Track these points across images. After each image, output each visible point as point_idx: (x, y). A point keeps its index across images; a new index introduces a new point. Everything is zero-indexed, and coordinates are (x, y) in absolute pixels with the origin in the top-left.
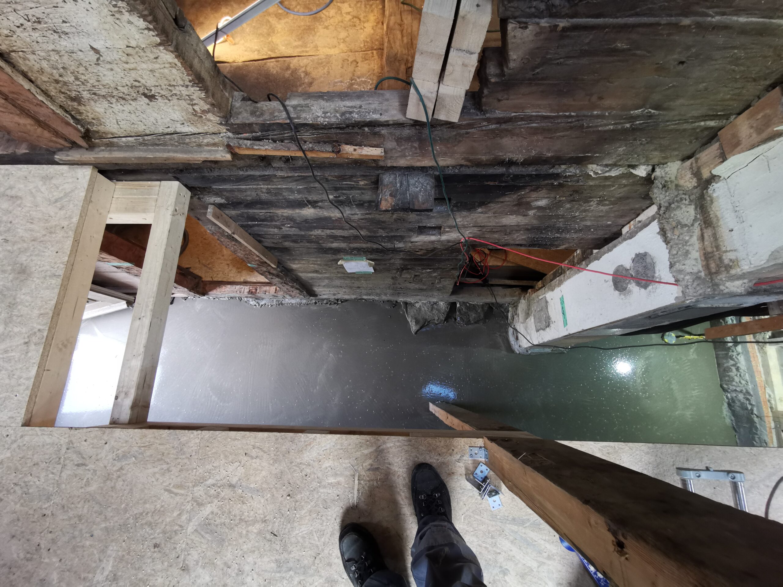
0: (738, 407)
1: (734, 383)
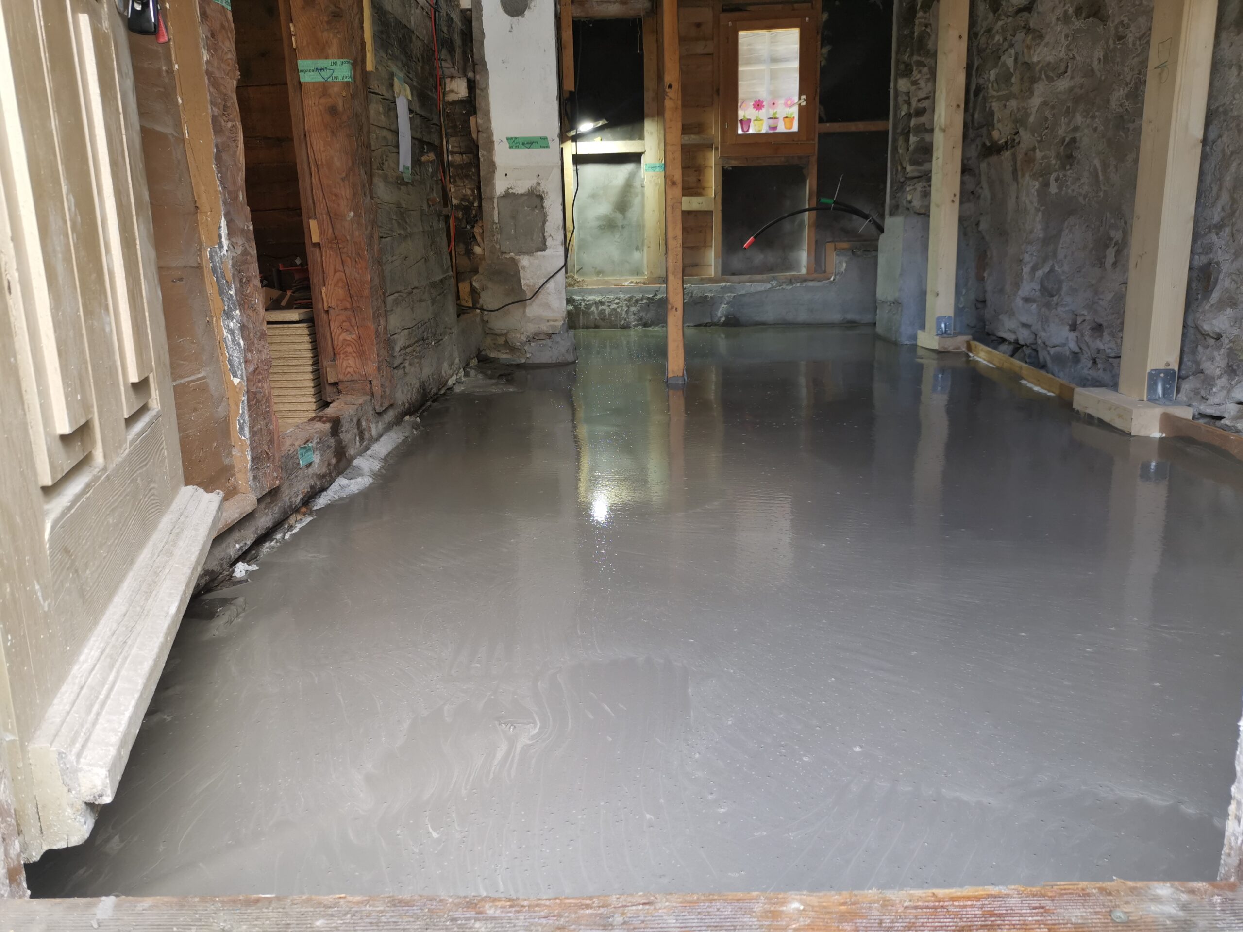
0: (646, 315)
1: (619, 310)
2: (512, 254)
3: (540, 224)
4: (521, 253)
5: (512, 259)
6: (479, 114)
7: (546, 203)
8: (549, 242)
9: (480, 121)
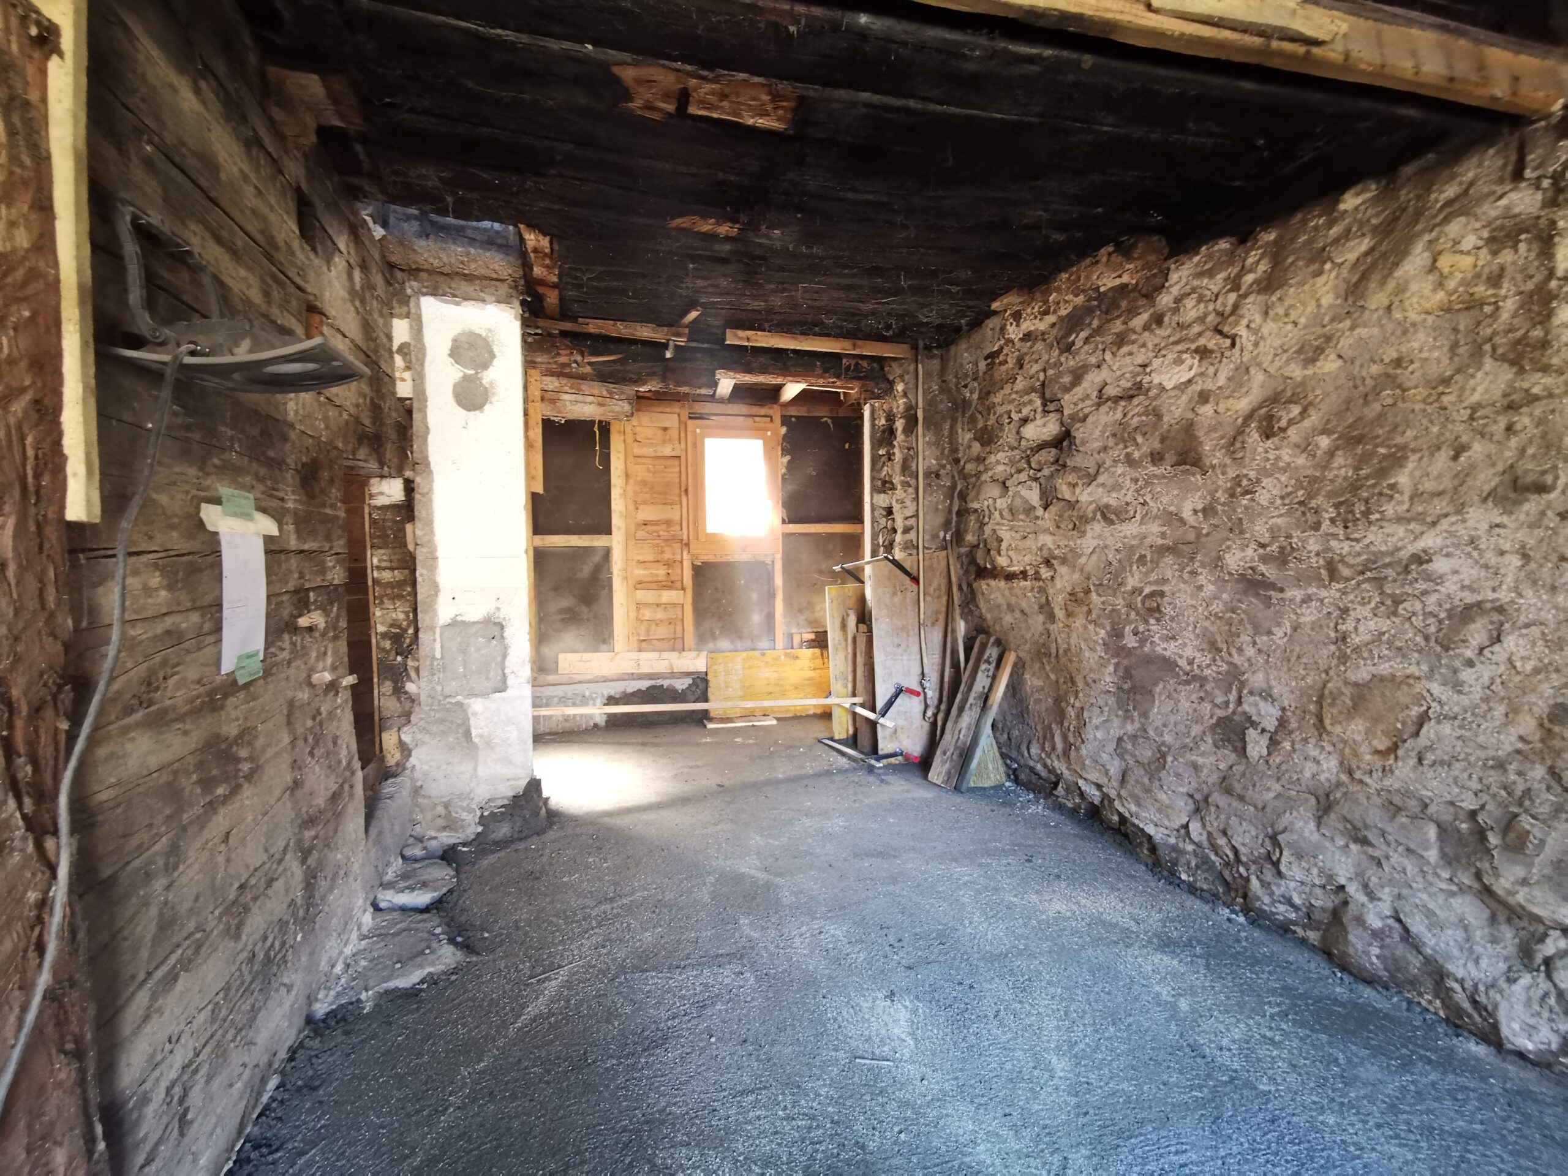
2: (459, 698)
3: (499, 659)
4: (472, 695)
5: (460, 705)
6: (418, 524)
7: (507, 633)
8: (510, 681)
9: (419, 533)
